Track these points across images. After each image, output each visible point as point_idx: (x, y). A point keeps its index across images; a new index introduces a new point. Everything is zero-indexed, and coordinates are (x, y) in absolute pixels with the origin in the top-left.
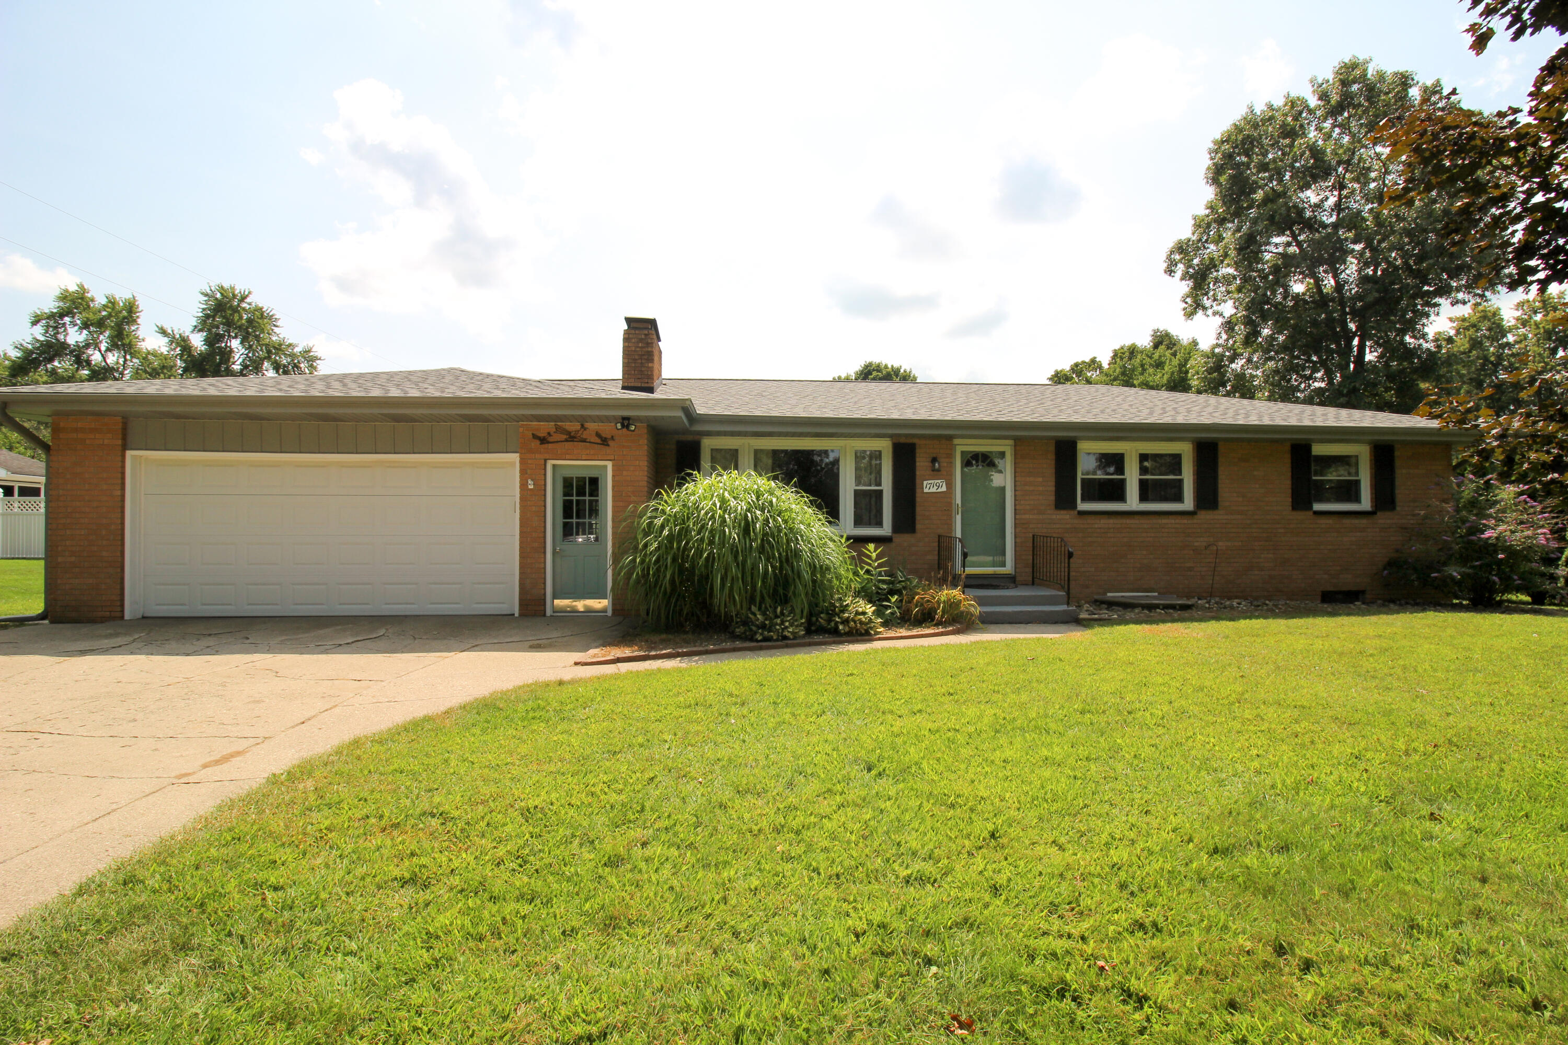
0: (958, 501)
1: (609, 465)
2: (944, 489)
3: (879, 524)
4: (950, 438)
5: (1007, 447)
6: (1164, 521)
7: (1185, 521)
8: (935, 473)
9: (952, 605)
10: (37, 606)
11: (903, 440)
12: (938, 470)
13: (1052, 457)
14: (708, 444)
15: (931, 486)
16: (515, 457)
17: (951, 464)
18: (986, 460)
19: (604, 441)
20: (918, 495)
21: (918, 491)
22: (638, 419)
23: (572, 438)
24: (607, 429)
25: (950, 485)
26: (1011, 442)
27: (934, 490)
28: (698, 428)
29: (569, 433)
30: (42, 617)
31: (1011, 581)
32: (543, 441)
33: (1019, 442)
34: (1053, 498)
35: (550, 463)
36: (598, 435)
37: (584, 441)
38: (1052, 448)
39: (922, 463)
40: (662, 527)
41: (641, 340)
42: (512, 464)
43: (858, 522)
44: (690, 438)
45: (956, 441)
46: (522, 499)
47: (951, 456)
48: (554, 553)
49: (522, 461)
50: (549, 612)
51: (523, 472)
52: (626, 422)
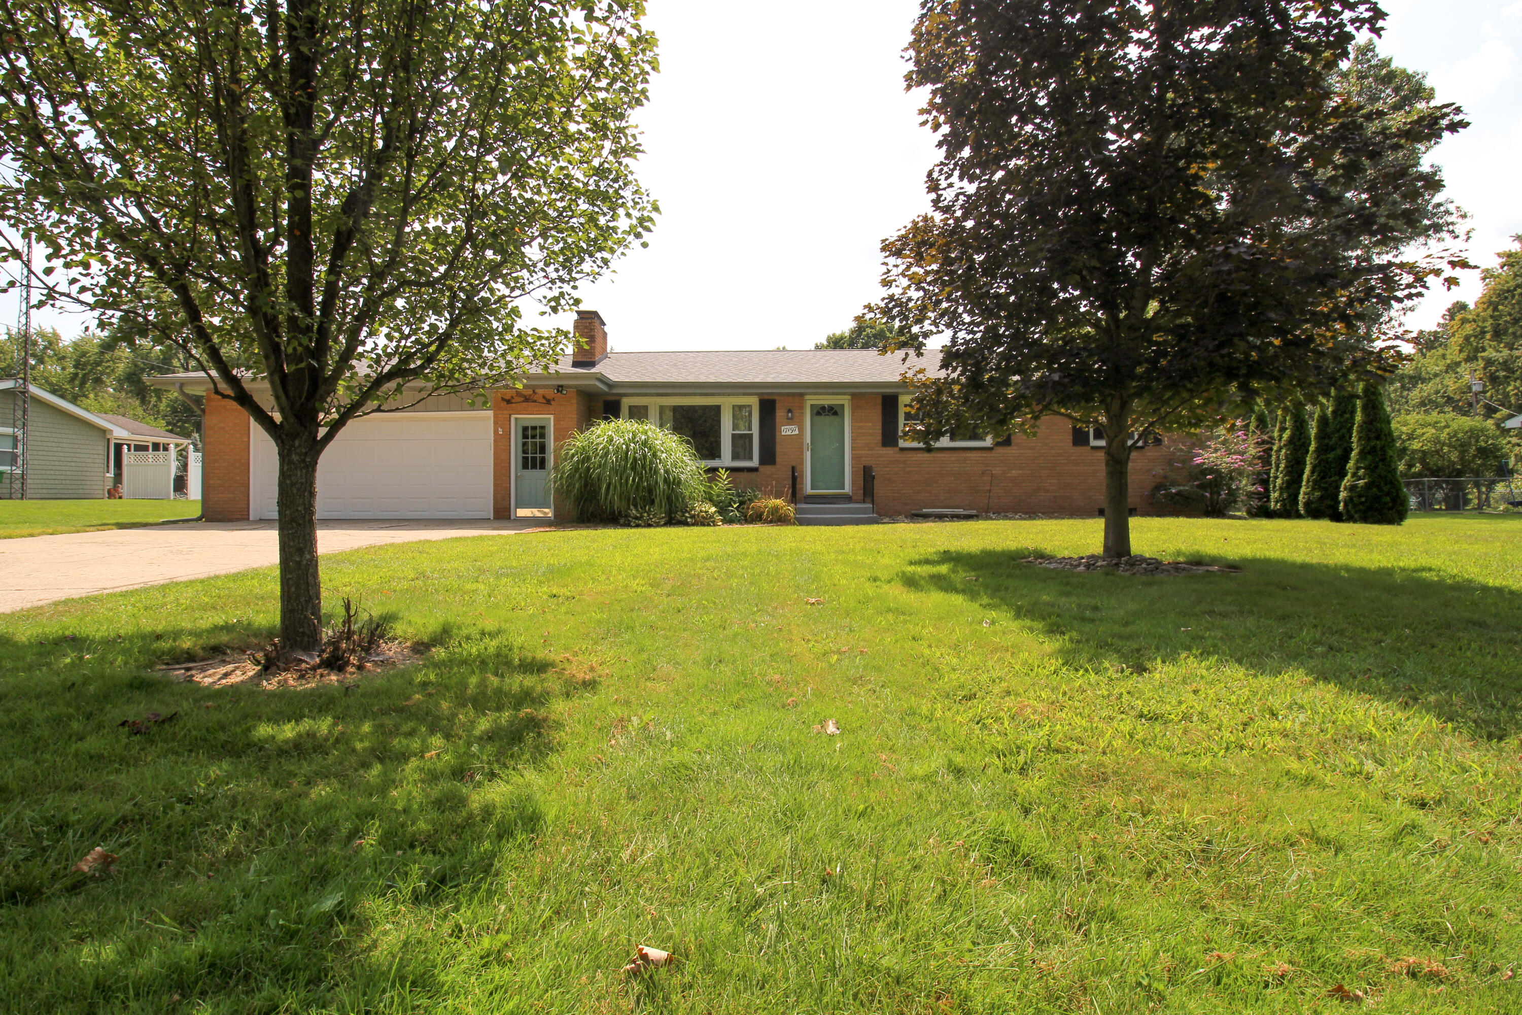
0: (808, 440)
1: (552, 417)
2: (797, 432)
3: (751, 458)
4: (802, 395)
5: (844, 401)
6: (968, 455)
7: (985, 454)
8: (790, 421)
9: (776, 509)
10: (197, 512)
11: (766, 397)
12: (791, 419)
13: (879, 408)
14: (626, 402)
15: (787, 430)
16: (490, 413)
17: (802, 414)
18: (834, 411)
19: (548, 402)
20: (778, 437)
21: (778, 434)
22: (569, 386)
23: (527, 399)
24: (551, 393)
25: (801, 430)
26: (849, 397)
27: (789, 433)
28: (615, 391)
29: (525, 396)
30: (199, 519)
31: (848, 499)
32: (508, 402)
33: (854, 396)
34: (880, 438)
35: (513, 417)
36: (544, 397)
37: (535, 401)
38: (879, 401)
39: (780, 414)
40: (573, 456)
41: (586, 327)
42: (489, 418)
43: (735, 457)
44: (613, 398)
45: (807, 397)
46: (495, 441)
47: (802, 407)
48: (517, 477)
49: (495, 416)
50: (513, 517)
51: (495, 423)
52: (560, 389)
